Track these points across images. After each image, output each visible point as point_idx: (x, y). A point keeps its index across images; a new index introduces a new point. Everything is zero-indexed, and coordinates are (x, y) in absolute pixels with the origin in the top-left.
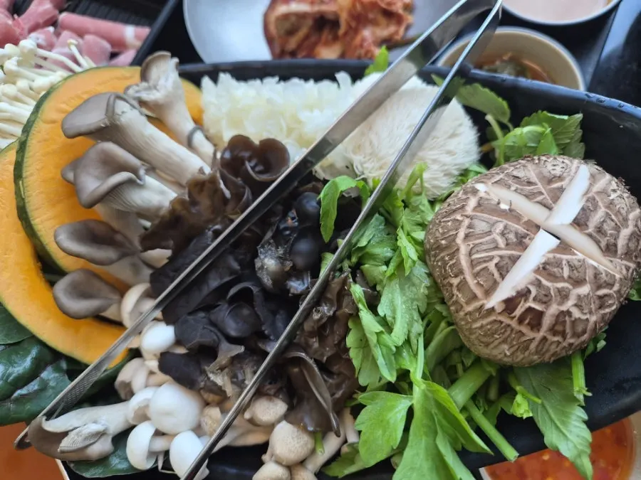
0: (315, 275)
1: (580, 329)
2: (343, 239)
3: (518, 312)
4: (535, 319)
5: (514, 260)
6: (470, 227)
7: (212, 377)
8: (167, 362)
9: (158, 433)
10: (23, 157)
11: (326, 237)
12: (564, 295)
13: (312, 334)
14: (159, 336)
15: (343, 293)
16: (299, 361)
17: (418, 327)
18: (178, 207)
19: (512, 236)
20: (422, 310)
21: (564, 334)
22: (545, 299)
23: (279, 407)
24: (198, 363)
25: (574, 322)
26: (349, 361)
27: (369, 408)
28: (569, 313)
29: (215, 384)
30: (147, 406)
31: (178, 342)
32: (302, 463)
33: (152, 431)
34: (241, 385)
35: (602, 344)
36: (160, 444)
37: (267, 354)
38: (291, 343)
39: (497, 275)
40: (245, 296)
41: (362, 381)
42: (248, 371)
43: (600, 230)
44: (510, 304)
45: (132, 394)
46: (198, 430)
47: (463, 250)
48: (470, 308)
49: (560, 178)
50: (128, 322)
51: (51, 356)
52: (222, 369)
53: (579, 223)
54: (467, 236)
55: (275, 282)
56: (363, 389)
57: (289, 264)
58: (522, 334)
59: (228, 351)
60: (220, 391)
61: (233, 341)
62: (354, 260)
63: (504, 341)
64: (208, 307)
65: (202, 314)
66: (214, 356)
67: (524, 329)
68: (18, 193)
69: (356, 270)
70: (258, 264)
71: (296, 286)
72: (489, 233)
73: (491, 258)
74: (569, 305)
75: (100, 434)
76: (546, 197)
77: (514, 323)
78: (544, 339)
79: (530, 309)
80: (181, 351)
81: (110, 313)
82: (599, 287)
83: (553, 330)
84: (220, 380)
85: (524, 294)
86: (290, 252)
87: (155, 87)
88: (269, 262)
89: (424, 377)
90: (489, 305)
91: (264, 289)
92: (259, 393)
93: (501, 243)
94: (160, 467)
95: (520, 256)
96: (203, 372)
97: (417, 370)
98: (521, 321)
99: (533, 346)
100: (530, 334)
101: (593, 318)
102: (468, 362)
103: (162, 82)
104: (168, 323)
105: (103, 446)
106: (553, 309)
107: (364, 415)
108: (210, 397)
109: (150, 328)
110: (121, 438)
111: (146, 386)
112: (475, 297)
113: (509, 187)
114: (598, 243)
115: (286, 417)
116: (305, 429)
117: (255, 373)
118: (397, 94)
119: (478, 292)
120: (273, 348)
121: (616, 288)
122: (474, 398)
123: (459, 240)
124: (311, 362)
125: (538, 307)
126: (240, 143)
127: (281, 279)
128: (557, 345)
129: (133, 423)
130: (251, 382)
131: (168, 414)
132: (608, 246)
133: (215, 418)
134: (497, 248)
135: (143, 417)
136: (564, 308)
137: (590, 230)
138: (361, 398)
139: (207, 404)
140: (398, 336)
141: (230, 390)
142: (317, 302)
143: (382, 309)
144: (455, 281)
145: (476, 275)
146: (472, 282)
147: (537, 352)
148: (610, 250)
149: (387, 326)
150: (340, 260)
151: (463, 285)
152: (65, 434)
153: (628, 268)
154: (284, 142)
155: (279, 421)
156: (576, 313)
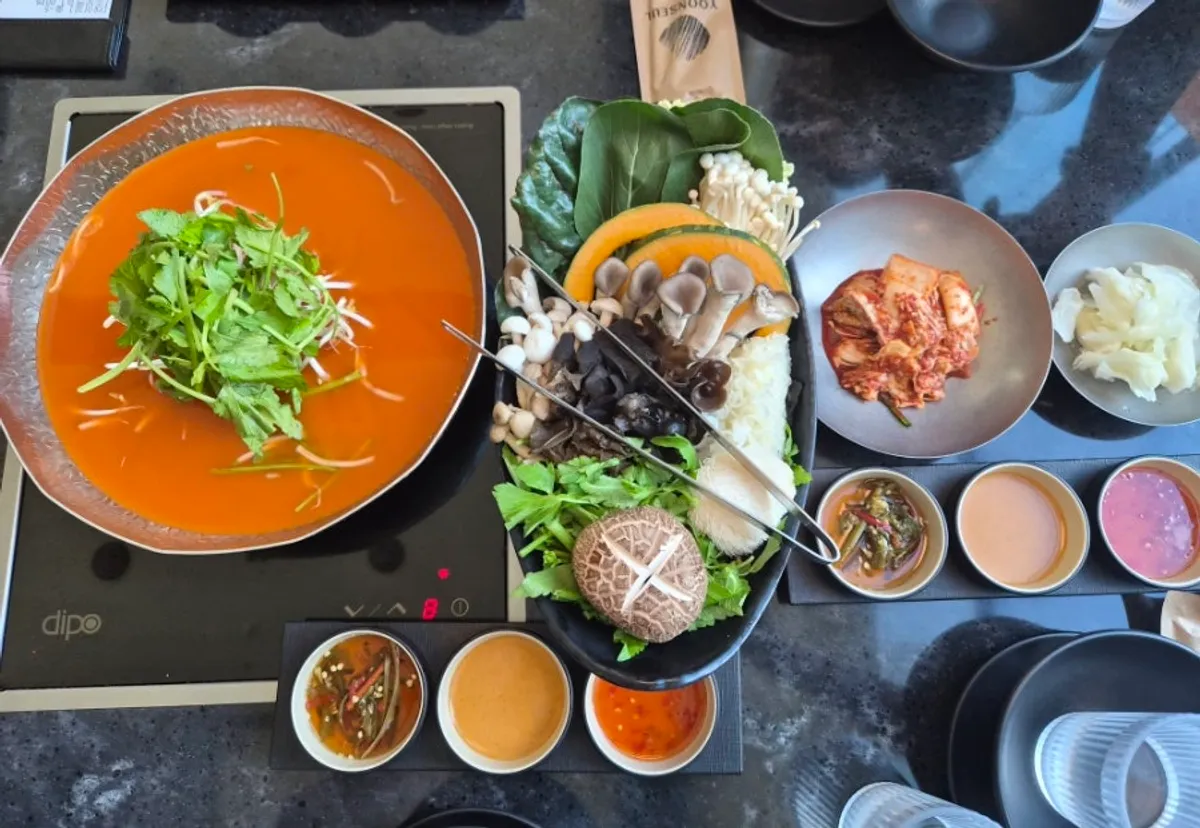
0: (627, 434)
1: (592, 586)
2: (652, 453)
3: (599, 551)
4: (595, 560)
5: (628, 549)
6: (650, 527)
7: (560, 372)
8: (568, 339)
9: (524, 336)
10: (698, 231)
11: (654, 441)
12: (609, 576)
13: (588, 434)
14: (584, 331)
15: (613, 453)
16: (572, 426)
17: (594, 501)
18: (667, 341)
19: (642, 549)
20: (605, 504)
21: (588, 577)
22: (607, 565)
23: (543, 416)
24: (567, 361)
25: (594, 583)
26: (572, 458)
27: (545, 469)
28: (599, 578)
29: (556, 374)
30: (540, 327)
31: (582, 344)
32: (511, 431)
33: (525, 332)
34: (556, 390)
35: (588, 616)
36: (516, 339)
37: (575, 406)
38: (581, 420)
39: (619, 539)
40: (611, 388)
41: (561, 467)
42: (564, 394)
43: (648, 599)
44: (603, 546)
45: (547, 311)
46: (528, 362)
47: (637, 523)
48: (602, 525)
49: (681, 582)
50: (595, 305)
51: (569, 256)
52: (565, 377)
53: (652, 589)
54: (643, 525)
55: (622, 407)
56: (556, 467)
57: (633, 416)
58: (588, 553)
59: (576, 380)
60: (550, 378)
61: (583, 382)
62: (637, 460)
63: (584, 546)
64: (606, 363)
65: (599, 357)
66: (572, 372)
67: (590, 555)
68: (673, 229)
69: (630, 462)
70: (632, 396)
71: (621, 423)
72: (645, 536)
73: (628, 536)
74: (604, 579)
75: (521, 299)
76: (669, 574)
77: (593, 549)
78: (585, 566)
79: (600, 557)
80: (576, 346)
81: (599, 293)
82: (614, 597)
83: (590, 570)
84: (558, 377)
85: (609, 553)
86: (642, 417)
87: (768, 305)
88: (635, 402)
89: (563, 503)
90: (603, 536)
91: (616, 401)
92: (551, 402)
93: (638, 543)
94: (503, 337)
95: (629, 551)
96: (563, 366)
97: (569, 498)
98: (595, 552)
99: (582, 561)
100: (588, 558)
101: (598, 596)
102: (575, 534)
103: (773, 309)
104: (594, 336)
105: (513, 301)
106: (601, 571)
107: (541, 466)
108: (548, 368)
109: (590, 324)
110: (520, 312)
111: (552, 322)
112: (607, 528)
113: (677, 552)
114: (640, 598)
115: (538, 420)
116: (532, 432)
117: (563, 399)
118: (762, 487)
119: (611, 529)
120: (579, 410)
121: (616, 609)
122: (554, 538)
123: (642, 521)
124: (571, 435)
125: (602, 560)
126: (726, 372)
127: (623, 412)
128: (582, 573)
129: (530, 317)
130: (557, 397)
131: (536, 342)
132: (638, 604)
133: (535, 373)
134: (635, 540)
135: (533, 324)
136: (602, 576)
137: (647, 595)
138: (551, 465)
139: (543, 365)
140: (586, 486)
141: (553, 384)
142: (607, 436)
143: (604, 478)
144: (617, 519)
145: (619, 529)
146: (616, 526)
147: (579, 564)
148: (636, 606)
149: (594, 481)
150: (637, 451)
151: (615, 522)
152: (520, 278)
153: (627, 617)
154: (726, 405)
155: (534, 414)
156: (599, 583)
